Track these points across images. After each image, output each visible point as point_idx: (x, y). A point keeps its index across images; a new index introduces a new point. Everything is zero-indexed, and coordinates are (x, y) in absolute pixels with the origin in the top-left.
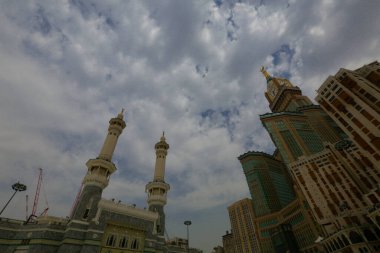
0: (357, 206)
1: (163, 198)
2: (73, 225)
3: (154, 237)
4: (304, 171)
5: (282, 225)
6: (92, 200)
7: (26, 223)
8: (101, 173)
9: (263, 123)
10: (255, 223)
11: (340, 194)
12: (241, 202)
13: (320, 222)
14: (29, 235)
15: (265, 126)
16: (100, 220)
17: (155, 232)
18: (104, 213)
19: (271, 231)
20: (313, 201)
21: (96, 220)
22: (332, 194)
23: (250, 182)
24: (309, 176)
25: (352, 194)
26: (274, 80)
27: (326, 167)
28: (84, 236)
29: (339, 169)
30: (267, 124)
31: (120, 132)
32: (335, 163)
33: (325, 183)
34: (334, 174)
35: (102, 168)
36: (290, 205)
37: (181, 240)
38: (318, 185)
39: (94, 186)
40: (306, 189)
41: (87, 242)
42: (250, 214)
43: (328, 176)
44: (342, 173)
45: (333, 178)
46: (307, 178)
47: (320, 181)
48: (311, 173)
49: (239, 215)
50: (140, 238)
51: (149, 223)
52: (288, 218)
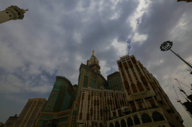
0: (98, 119)
4: (87, 94)
5: (54, 120)
10: (39, 114)
11: (95, 111)
13: (79, 121)
15: (80, 70)
20: (82, 109)
22: (92, 109)
25: (100, 113)
27: (96, 97)
29: (101, 100)
32: (101, 97)
33: (92, 103)
34: (98, 101)
36: (65, 111)
38: (89, 103)
40: (82, 102)
42: (40, 108)
43: (95, 100)
44: (101, 102)
45: (96, 103)
46: (86, 97)
47: (90, 101)
48: (89, 96)
49: (33, 106)
52: (59, 117)
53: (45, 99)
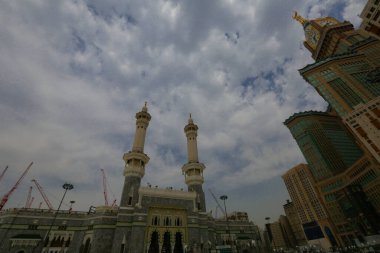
1: (199, 178)
2: (121, 211)
3: (195, 214)
4: (364, 122)
5: (349, 187)
6: (132, 188)
7: (88, 213)
8: (136, 164)
9: (305, 78)
10: (316, 188)
12: (296, 169)
14: (92, 222)
15: (307, 80)
16: (142, 205)
17: (195, 209)
18: (145, 198)
19: (337, 195)
21: (138, 205)
23: (302, 147)
24: (371, 126)
26: (313, 23)
28: (132, 219)
30: (309, 78)
31: (147, 124)
35: (136, 160)
36: (357, 163)
37: (239, 213)
39: (132, 177)
40: (369, 142)
41: (135, 224)
42: (309, 180)
46: (369, 128)
48: (374, 122)
49: (296, 182)
50: (182, 216)
51: (188, 202)
52: (353, 180)
53: (302, 165)
